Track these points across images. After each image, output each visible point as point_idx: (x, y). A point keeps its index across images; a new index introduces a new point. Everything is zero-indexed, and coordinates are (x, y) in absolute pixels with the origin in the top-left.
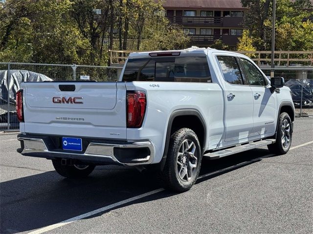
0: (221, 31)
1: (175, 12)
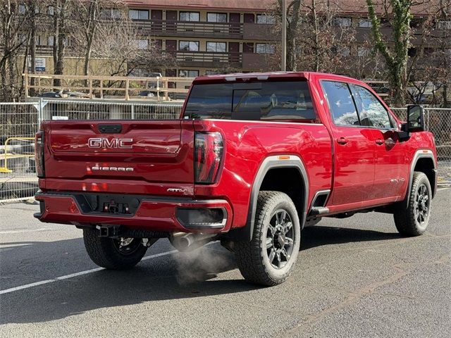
0: (241, 46)
1: (164, 13)
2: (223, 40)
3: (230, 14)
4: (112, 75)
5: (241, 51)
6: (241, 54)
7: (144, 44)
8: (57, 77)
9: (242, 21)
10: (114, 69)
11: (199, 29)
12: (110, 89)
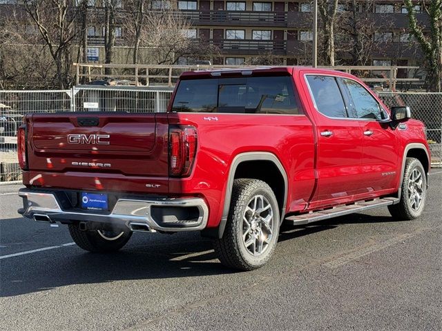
2: (267, 29)
3: (275, 3)
4: (159, 64)
5: (285, 38)
6: (285, 41)
7: (192, 34)
8: (107, 66)
9: (286, 10)
10: (162, 57)
11: (244, 18)
12: (158, 76)
